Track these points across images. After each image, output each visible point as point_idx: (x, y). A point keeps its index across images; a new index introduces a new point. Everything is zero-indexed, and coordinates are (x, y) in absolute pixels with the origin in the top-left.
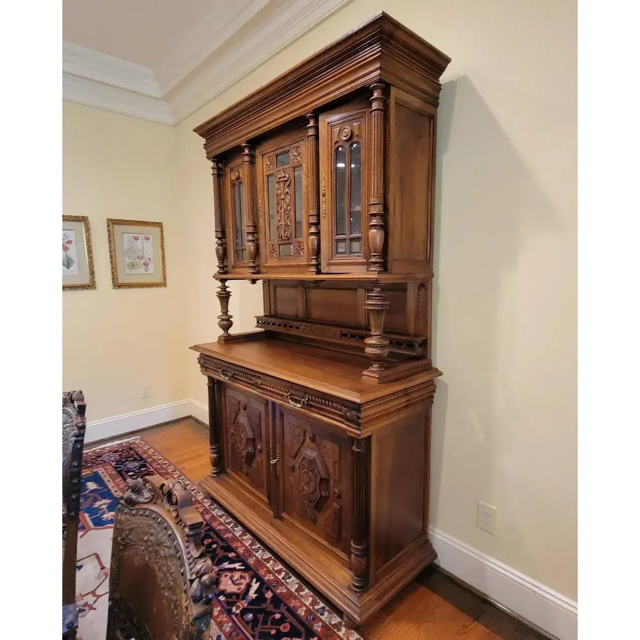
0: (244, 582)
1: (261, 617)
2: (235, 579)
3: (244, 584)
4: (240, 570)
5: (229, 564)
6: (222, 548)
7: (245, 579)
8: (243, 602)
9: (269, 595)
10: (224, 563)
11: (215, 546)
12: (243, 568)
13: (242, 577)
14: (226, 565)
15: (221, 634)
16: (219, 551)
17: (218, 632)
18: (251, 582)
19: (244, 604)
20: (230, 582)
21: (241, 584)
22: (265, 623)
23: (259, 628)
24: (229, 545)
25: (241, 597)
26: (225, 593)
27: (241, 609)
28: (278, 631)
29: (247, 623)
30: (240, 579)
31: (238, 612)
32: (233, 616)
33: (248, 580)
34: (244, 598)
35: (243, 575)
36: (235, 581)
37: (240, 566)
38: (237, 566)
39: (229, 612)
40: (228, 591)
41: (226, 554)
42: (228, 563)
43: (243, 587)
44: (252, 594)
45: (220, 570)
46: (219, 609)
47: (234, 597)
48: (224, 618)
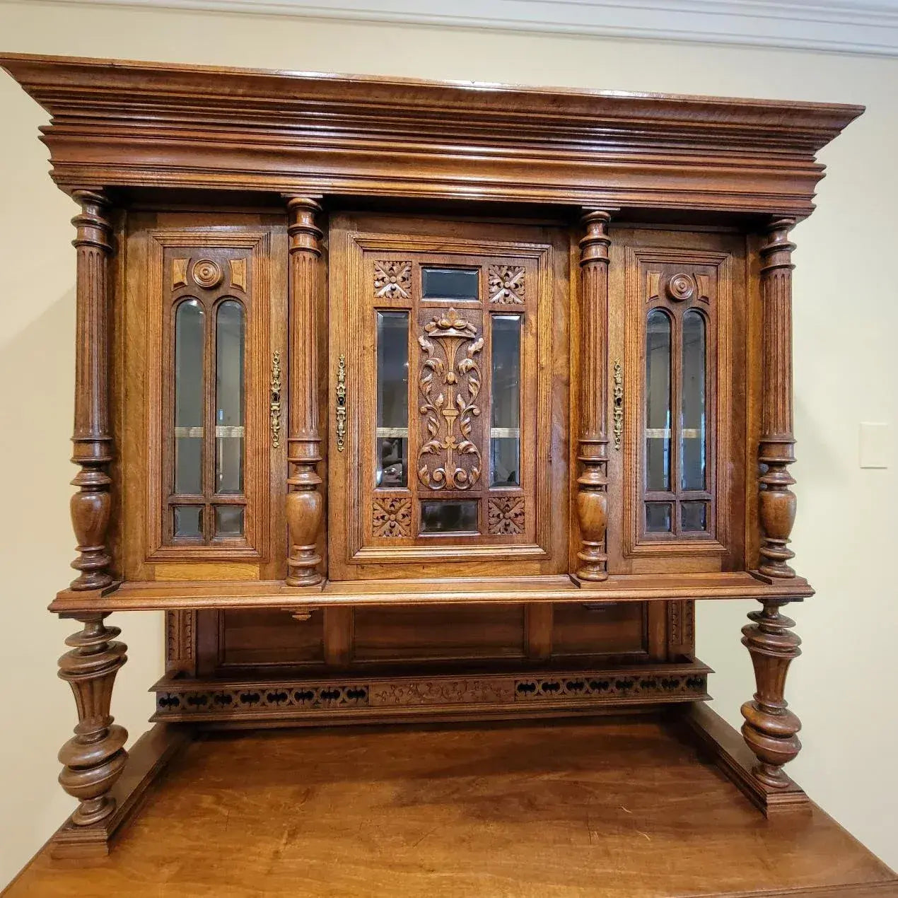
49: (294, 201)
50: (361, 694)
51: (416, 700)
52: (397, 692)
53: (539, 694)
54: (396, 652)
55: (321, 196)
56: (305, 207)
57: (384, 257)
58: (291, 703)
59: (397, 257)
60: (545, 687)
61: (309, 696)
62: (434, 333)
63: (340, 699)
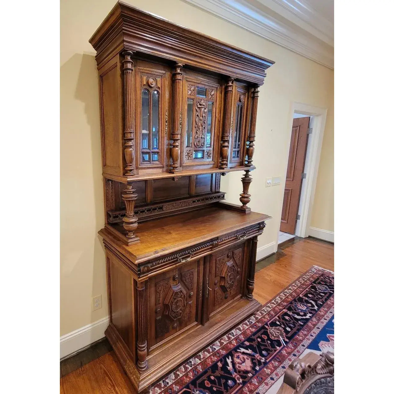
0: (241, 356)
1: (262, 347)
2: (241, 362)
3: (243, 356)
4: (232, 359)
5: (229, 366)
6: (213, 372)
7: (239, 356)
8: (256, 356)
9: (247, 343)
10: (229, 369)
11: (212, 378)
12: (230, 357)
13: (238, 357)
14: (230, 367)
15: (281, 366)
16: (218, 373)
17: (280, 368)
18: (240, 352)
19: (257, 356)
20: (244, 364)
21: (243, 358)
22: (266, 346)
23: (270, 348)
24: (210, 367)
25: (253, 357)
26: (253, 367)
27: (261, 357)
28: (267, 340)
29: (269, 354)
30: (240, 359)
31: (263, 358)
32: (267, 361)
33: (240, 354)
34: (254, 356)
35: (236, 357)
36: (242, 361)
37: (229, 359)
38: (229, 361)
39: (265, 363)
40: (251, 365)
41: (219, 369)
42: (227, 367)
43: (245, 357)
44: (249, 351)
45: (235, 371)
46: (265, 369)
47: (254, 361)
48: (270, 365)
49: (179, 65)
50: (161, 208)
51: (173, 208)
52: (169, 207)
53: (196, 203)
54: (163, 198)
55: (184, 65)
56: (179, 66)
57: (190, 83)
58: (146, 213)
59: (192, 84)
60: (198, 201)
61: (150, 210)
62: (199, 106)
63: (157, 210)
